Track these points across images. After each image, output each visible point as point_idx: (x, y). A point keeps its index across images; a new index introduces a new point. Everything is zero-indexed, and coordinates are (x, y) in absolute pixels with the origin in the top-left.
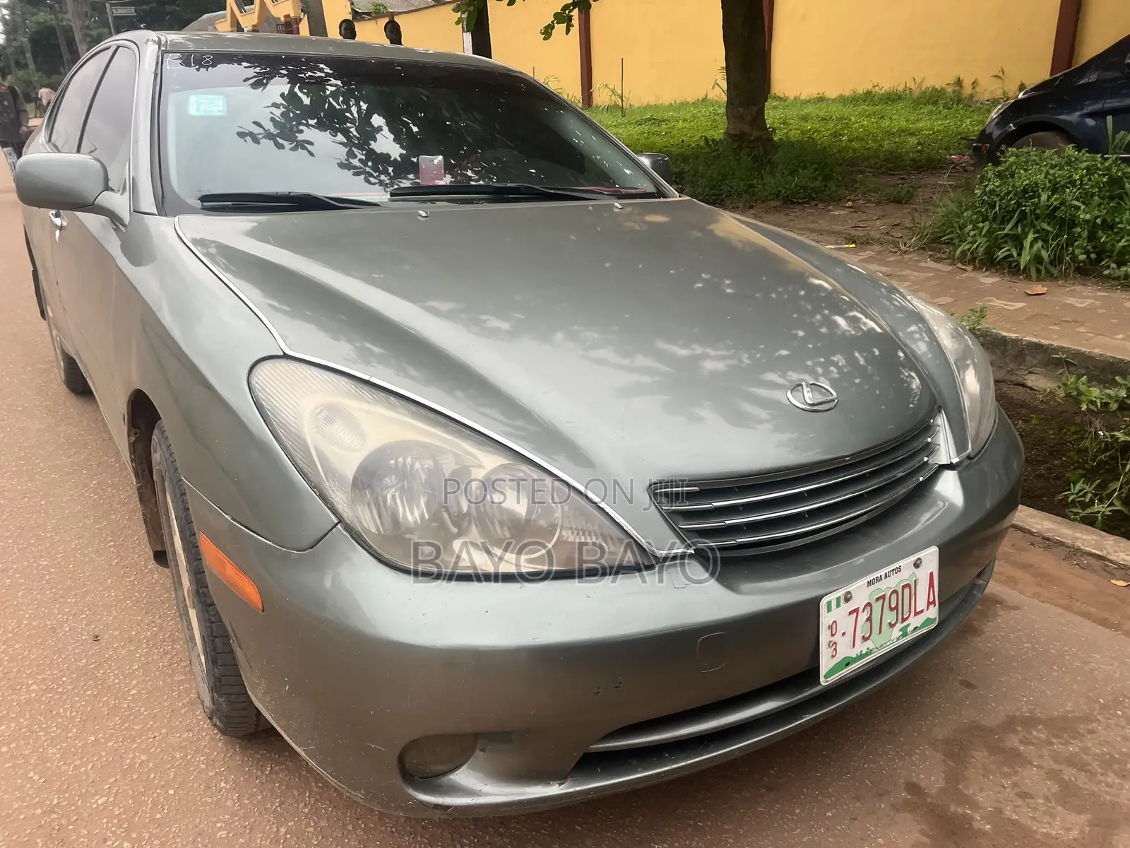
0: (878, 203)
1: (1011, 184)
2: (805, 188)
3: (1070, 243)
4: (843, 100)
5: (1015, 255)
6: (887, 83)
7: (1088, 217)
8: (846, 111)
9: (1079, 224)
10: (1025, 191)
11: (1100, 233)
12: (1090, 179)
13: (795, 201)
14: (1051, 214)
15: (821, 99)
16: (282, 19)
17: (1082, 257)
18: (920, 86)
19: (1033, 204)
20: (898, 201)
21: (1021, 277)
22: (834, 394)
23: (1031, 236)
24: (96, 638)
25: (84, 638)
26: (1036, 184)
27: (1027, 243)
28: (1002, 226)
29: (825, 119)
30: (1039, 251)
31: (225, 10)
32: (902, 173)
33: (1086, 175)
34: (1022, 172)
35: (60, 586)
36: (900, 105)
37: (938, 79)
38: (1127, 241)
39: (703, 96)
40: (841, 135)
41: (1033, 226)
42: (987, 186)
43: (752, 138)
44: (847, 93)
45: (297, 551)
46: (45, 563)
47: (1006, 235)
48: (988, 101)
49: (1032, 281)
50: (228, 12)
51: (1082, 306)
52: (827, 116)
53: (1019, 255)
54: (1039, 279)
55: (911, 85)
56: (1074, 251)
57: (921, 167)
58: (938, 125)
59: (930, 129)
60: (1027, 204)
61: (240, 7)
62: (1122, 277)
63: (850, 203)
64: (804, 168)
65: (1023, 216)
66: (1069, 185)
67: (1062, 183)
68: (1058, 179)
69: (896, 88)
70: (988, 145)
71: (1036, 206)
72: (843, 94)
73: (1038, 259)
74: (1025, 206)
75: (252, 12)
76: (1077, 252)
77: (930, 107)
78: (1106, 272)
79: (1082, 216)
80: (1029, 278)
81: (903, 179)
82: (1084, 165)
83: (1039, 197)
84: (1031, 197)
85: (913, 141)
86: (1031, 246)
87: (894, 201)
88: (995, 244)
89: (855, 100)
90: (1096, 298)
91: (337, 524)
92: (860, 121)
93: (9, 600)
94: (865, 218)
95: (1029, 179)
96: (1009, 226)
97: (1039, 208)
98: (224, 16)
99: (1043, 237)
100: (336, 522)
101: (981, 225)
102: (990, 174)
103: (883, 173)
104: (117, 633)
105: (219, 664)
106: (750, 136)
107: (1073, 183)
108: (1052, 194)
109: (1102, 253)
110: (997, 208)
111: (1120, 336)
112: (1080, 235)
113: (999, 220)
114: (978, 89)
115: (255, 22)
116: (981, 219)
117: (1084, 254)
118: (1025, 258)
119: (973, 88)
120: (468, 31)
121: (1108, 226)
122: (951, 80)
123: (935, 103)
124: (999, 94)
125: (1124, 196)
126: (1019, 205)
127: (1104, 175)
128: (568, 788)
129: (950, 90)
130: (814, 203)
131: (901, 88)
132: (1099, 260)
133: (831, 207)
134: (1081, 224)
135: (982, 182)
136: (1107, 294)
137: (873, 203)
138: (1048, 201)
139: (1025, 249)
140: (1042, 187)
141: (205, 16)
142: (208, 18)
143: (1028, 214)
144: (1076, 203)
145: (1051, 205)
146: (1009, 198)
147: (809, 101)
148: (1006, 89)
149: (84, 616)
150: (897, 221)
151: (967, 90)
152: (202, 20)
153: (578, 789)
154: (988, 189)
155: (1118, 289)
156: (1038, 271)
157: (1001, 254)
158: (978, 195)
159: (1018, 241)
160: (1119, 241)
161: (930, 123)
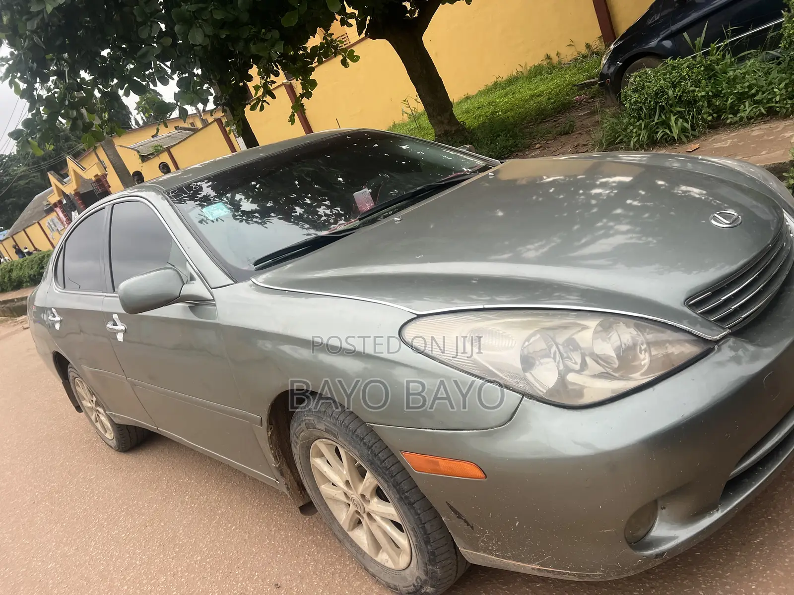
0: (555, 139)
1: (645, 93)
2: (505, 147)
3: (699, 112)
4: (481, 93)
5: (668, 132)
6: (505, 73)
7: (703, 93)
8: (490, 98)
9: (700, 100)
10: (657, 94)
11: (714, 100)
12: (692, 72)
13: (503, 157)
14: (679, 100)
15: (468, 98)
16: (93, 179)
17: (710, 118)
18: (525, 67)
19: (665, 99)
20: (567, 133)
21: (677, 144)
22: (736, 214)
23: (673, 118)
24: (277, 586)
25: (269, 589)
26: (661, 87)
27: (673, 123)
28: (652, 119)
29: (480, 107)
30: (682, 125)
31: (51, 186)
32: (552, 118)
33: (689, 70)
34: (648, 84)
35: (223, 567)
36: (520, 83)
37: (535, 59)
38: (731, 99)
39: (392, 124)
40: (496, 112)
41: (672, 112)
42: (631, 100)
43: (453, 132)
44: (482, 88)
45: (500, 427)
46: (199, 558)
47: (657, 123)
48: (570, 61)
49: (685, 144)
50: (53, 187)
51: (727, 145)
52: (480, 105)
53: (671, 131)
54: (689, 141)
55: (520, 69)
56: (702, 117)
57: (561, 110)
58: (552, 85)
59: (547, 89)
60: (661, 101)
61: (61, 182)
62: (738, 120)
63: (538, 146)
64: (499, 136)
65: (662, 108)
66: (681, 80)
67: (677, 81)
68: (673, 80)
69: (511, 74)
70: (609, 79)
71: (668, 99)
72: (480, 90)
73: (683, 130)
74: (661, 102)
75: (70, 182)
76: (705, 116)
77: (539, 77)
78: (728, 121)
79: (699, 95)
80: (683, 143)
81: (555, 121)
82: (685, 66)
83: (667, 94)
84: (663, 95)
85: (544, 99)
86: (676, 124)
87: (564, 134)
88: (652, 132)
89: (489, 90)
90: (732, 138)
91: (523, 397)
92: (502, 101)
93: (195, 591)
94: (554, 150)
95: (656, 86)
96: (657, 117)
97: (670, 100)
98: (52, 191)
99: (681, 115)
100: (521, 396)
101: (638, 124)
102: (630, 93)
103: (540, 123)
104: (288, 577)
105: (431, 541)
106: (451, 131)
107: (684, 78)
108: (675, 90)
109: (719, 111)
110: (645, 110)
111: (764, 152)
112: (703, 106)
113: (648, 116)
114: (562, 57)
115: (75, 187)
116: (636, 120)
117: (709, 116)
118: (676, 132)
119: (559, 57)
120: (239, 136)
121: (716, 95)
122: (543, 57)
123: (541, 74)
124: (575, 55)
125: (717, 74)
126: (657, 103)
127: (701, 67)
128: (722, 511)
129: (545, 63)
130: (515, 154)
131: (515, 73)
132: (719, 117)
133: (527, 153)
134: (701, 99)
135: (626, 99)
136: (736, 133)
137: (551, 140)
138: (674, 94)
139: (673, 126)
140: (666, 87)
141: (36, 197)
142: (39, 198)
143: (665, 106)
144: (692, 88)
145: (677, 96)
146: (648, 101)
147: (461, 102)
148: (578, 50)
149: (256, 577)
150: (576, 144)
151: (555, 60)
152: (36, 200)
153: (728, 509)
154: (632, 101)
155: (740, 128)
156: (687, 137)
157: (659, 135)
158: (628, 107)
159: (666, 124)
160: (727, 100)
161: (545, 86)
